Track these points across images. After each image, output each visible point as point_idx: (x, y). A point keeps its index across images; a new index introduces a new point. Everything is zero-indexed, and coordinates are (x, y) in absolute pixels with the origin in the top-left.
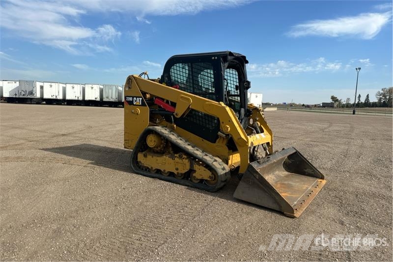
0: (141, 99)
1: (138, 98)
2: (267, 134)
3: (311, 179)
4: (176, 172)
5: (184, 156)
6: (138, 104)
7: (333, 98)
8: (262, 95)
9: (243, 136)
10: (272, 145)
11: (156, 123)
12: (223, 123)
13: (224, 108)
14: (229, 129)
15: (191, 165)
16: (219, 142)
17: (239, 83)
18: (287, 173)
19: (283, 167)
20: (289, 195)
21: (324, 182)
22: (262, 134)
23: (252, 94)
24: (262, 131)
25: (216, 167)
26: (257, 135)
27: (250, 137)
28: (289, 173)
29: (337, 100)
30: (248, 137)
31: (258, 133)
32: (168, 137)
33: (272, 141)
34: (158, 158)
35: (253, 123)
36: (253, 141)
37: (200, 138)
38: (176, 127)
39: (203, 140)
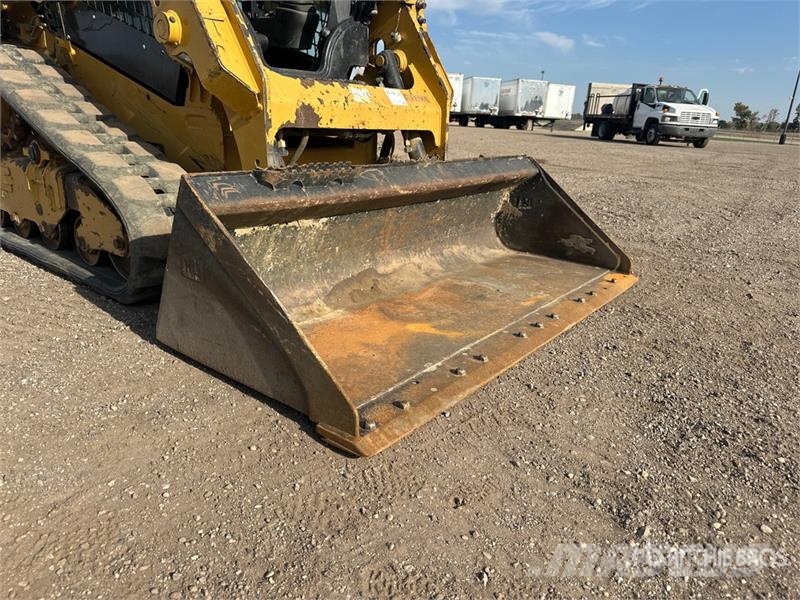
3: (579, 270)
4: (38, 222)
7: (739, 108)
8: (573, 88)
10: (443, 146)
14: (177, 29)
15: (69, 197)
16: (191, 100)
18: (502, 251)
19: (494, 232)
20: (433, 331)
21: (624, 282)
22: (394, 91)
23: (551, 85)
26: (360, 90)
28: (513, 253)
29: (748, 114)
33: (446, 128)
37: (140, 87)
38: (73, 52)
39: (148, 97)
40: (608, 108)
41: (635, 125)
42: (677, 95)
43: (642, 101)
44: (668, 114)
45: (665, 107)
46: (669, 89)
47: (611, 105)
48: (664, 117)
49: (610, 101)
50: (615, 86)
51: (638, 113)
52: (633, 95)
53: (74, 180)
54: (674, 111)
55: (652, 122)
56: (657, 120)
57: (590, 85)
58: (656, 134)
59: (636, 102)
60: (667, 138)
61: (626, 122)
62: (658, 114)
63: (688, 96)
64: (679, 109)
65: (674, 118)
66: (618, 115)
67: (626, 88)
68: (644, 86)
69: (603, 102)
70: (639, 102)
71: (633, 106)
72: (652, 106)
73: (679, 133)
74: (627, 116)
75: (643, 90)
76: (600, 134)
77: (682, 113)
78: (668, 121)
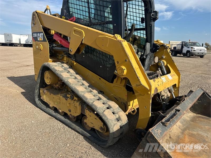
0: (42, 34)
1: (40, 34)
2: (174, 75)
4: (69, 113)
5: (75, 98)
6: (41, 40)
7: (206, 44)
9: (144, 83)
10: (179, 87)
11: (58, 59)
12: (118, 63)
13: (120, 42)
14: (125, 72)
15: (83, 109)
16: (116, 82)
17: (146, 14)
22: (169, 75)
24: (169, 72)
25: (107, 119)
26: (163, 78)
27: (154, 81)
29: (209, 46)
30: (151, 81)
31: (163, 74)
32: (60, 74)
33: (179, 82)
34: (54, 96)
35: (158, 62)
36: (157, 86)
37: (97, 75)
38: (75, 63)
39: (100, 79)
40: (175, 48)
41: (183, 52)
42: (194, 44)
43: (185, 46)
44: (193, 49)
45: (192, 48)
46: (192, 43)
47: (176, 47)
48: (192, 50)
49: (175, 46)
50: (176, 42)
51: (184, 49)
52: (182, 45)
53: (85, 106)
54: (194, 48)
55: (188, 51)
56: (190, 51)
57: (169, 42)
58: (189, 55)
59: (183, 46)
60: (193, 56)
61: (180, 51)
62: (190, 49)
63: (197, 44)
64: (196, 48)
65: (194, 50)
66: (178, 50)
67: (180, 42)
68: (185, 42)
69: (173, 46)
70: (184, 46)
71: (182, 47)
72: (188, 47)
73: (196, 54)
74: (181, 50)
75: (185, 43)
76: (173, 54)
77: (197, 49)
78: (193, 51)
